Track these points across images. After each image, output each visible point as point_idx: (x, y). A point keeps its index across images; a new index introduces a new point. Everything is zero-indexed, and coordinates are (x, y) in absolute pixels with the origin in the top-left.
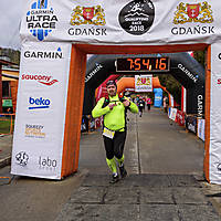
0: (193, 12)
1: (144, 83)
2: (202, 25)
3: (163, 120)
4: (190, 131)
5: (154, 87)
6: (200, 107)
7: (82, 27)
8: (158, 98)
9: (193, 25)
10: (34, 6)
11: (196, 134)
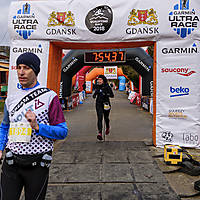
0: (142, 16)
1: (111, 73)
3: (125, 101)
4: (144, 108)
7: (57, 28)
8: (122, 84)
9: (142, 26)
10: (19, 12)
11: (148, 110)
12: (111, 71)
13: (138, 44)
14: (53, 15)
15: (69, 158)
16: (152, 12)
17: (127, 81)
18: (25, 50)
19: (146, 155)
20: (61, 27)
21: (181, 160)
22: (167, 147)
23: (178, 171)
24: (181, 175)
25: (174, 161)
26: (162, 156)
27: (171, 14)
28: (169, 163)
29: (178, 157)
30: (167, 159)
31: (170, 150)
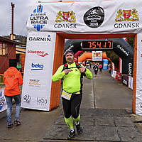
1: (97, 56)
2: (132, 22)
4: (124, 84)
5: (103, 58)
6: (130, 70)
18: (38, 39)
19: (129, 120)
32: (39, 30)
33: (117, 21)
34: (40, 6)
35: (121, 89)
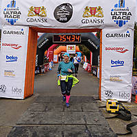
0: (93, 11)
4: (94, 74)
5: (76, 51)
7: (34, 18)
9: (93, 18)
10: (8, 6)
11: (96, 76)
12: (71, 48)
13: (89, 31)
14: (31, 9)
15: (41, 107)
16: (100, 9)
17: (82, 55)
18: (12, 32)
19: (95, 106)
20: (37, 17)
21: (118, 110)
22: (109, 101)
23: (116, 117)
24: (117, 120)
25: (113, 111)
26: (105, 107)
27: (112, 10)
28: (110, 112)
29: (116, 108)
30: (109, 109)
31: (110, 103)
32: (12, 24)
33: (84, 16)
34: (13, 2)
35: (91, 79)
